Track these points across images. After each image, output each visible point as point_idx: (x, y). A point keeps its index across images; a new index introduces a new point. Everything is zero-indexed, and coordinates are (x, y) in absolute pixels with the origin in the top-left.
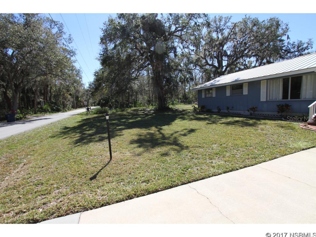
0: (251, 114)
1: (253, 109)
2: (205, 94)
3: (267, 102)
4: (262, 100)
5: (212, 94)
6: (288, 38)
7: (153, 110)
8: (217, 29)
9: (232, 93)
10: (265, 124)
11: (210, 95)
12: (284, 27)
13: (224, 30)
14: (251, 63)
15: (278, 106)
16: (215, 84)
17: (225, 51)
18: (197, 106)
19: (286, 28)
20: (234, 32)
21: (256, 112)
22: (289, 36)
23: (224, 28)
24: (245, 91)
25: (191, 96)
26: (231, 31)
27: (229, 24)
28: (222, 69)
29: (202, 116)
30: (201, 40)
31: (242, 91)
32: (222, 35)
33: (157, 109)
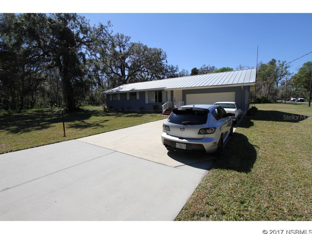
0: (141, 111)
1: (142, 108)
2: (113, 98)
3: (148, 104)
4: (146, 103)
5: (117, 98)
6: (167, 62)
8: (120, 44)
9: (130, 98)
11: (116, 99)
12: (164, 54)
13: (126, 46)
17: (127, 64)
18: (106, 107)
19: (165, 55)
20: (132, 50)
21: (143, 110)
22: (167, 61)
23: (125, 44)
24: (138, 98)
25: (98, 99)
26: (131, 49)
27: (129, 42)
28: (125, 77)
29: (111, 114)
30: (107, 50)
31: (136, 97)
32: (124, 49)
33: (67, 110)
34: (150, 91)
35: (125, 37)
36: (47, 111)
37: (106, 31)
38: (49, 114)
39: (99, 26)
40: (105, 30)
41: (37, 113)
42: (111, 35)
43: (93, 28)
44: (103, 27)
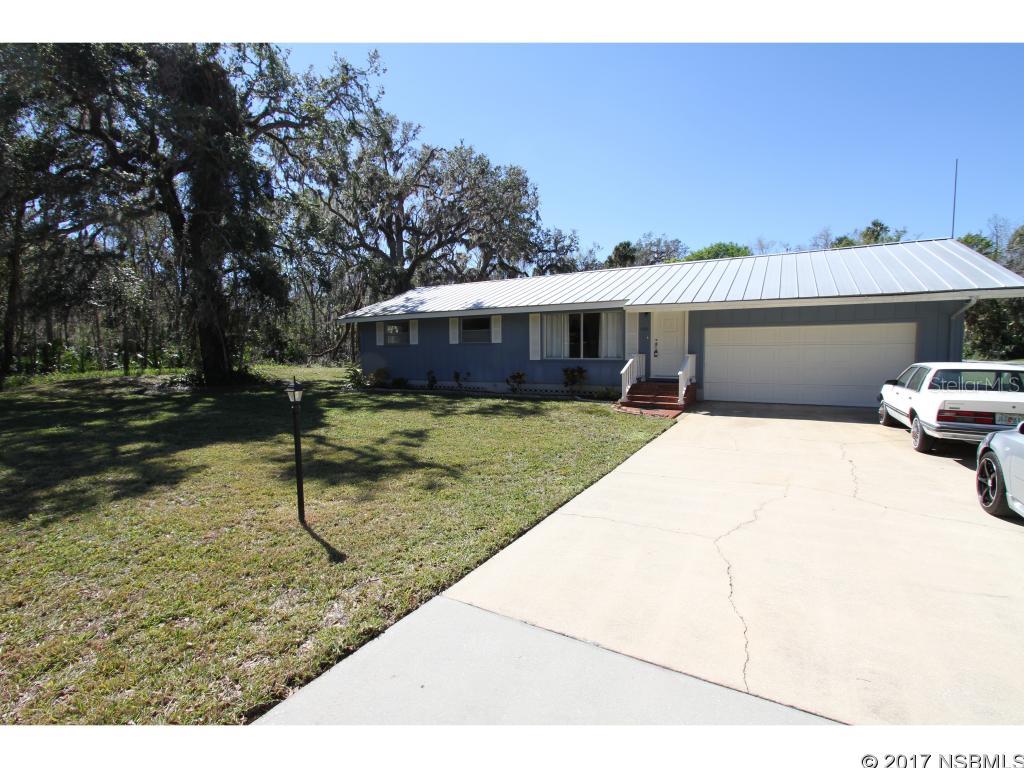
0: (514, 390)
1: (518, 378)
2: (386, 336)
3: (542, 361)
5: (408, 337)
6: (538, 217)
7: (182, 382)
9: (463, 337)
10: (558, 409)
11: (400, 339)
13: (403, 158)
14: (466, 261)
15: (566, 371)
16: (419, 310)
17: (408, 217)
21: (523, 386)
22: (540, 214)
23: (402, 151)
24: (496, 336)
26: (423, 167)
31: (489, 334)
32: (396, 168)
33: (201, 380)
34: (548, 314)
35: (400, 127)
36: (116, 385)
37: (361, 88)
38: (129, 397)
39: (332, 71)
40: (357, 85)
41: (75, 391)
42: (377, 105)
43: (306, 77)
44: (351, 73)
